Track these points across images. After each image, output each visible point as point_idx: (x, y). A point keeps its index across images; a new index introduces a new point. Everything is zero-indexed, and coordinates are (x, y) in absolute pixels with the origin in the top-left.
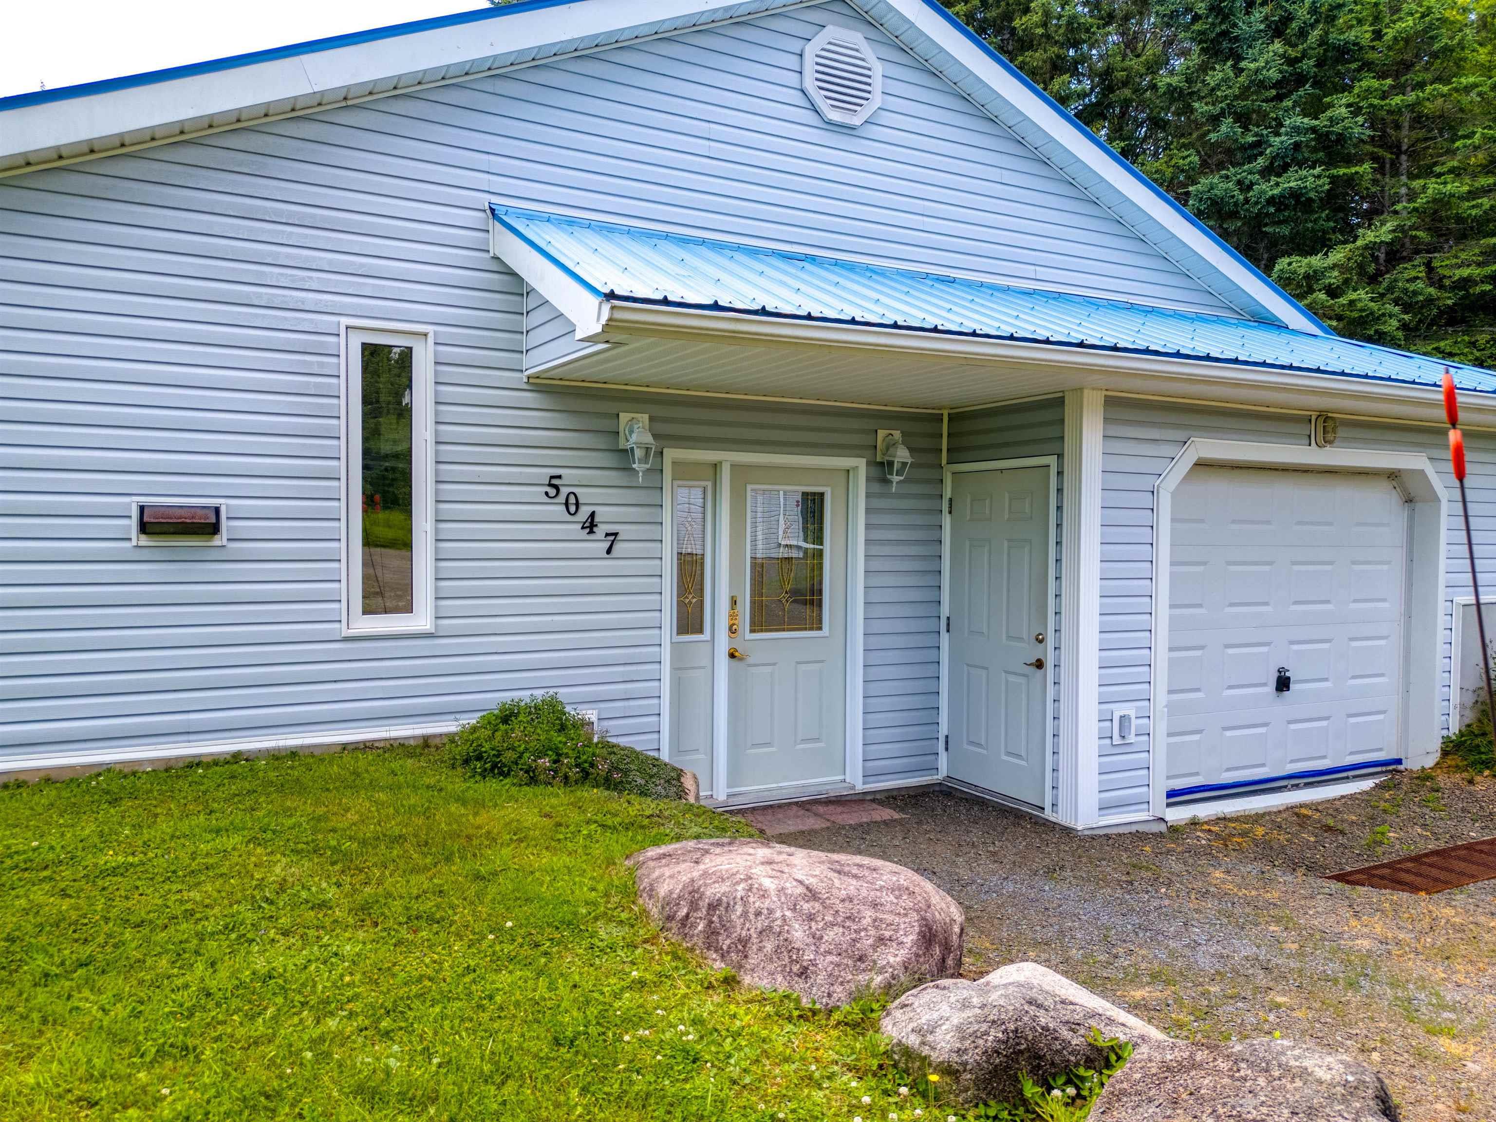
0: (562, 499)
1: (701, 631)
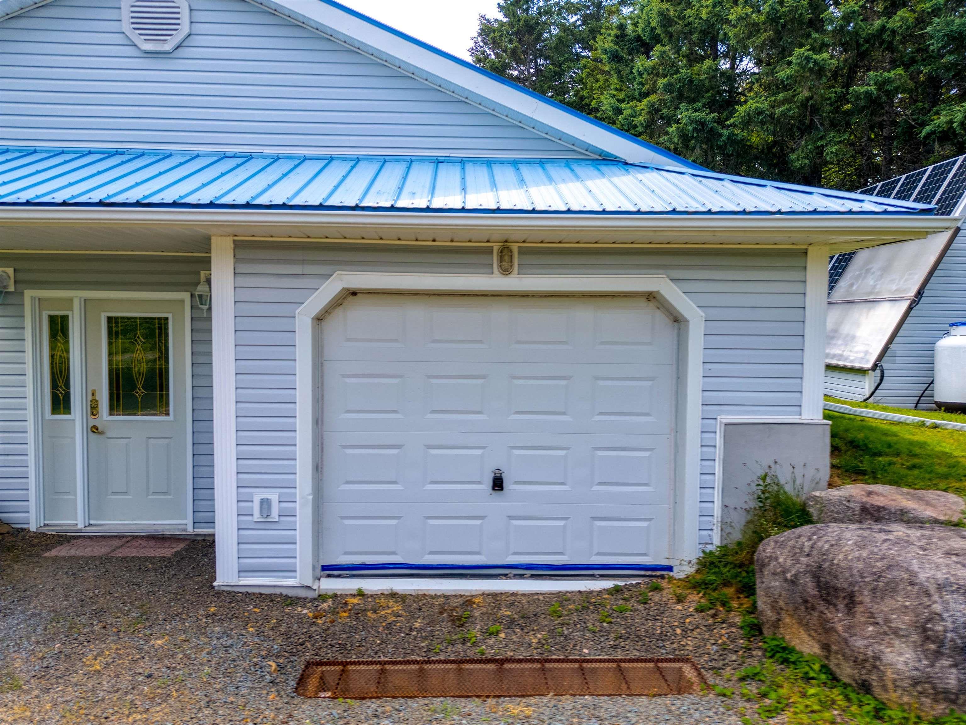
1: (68, 412)
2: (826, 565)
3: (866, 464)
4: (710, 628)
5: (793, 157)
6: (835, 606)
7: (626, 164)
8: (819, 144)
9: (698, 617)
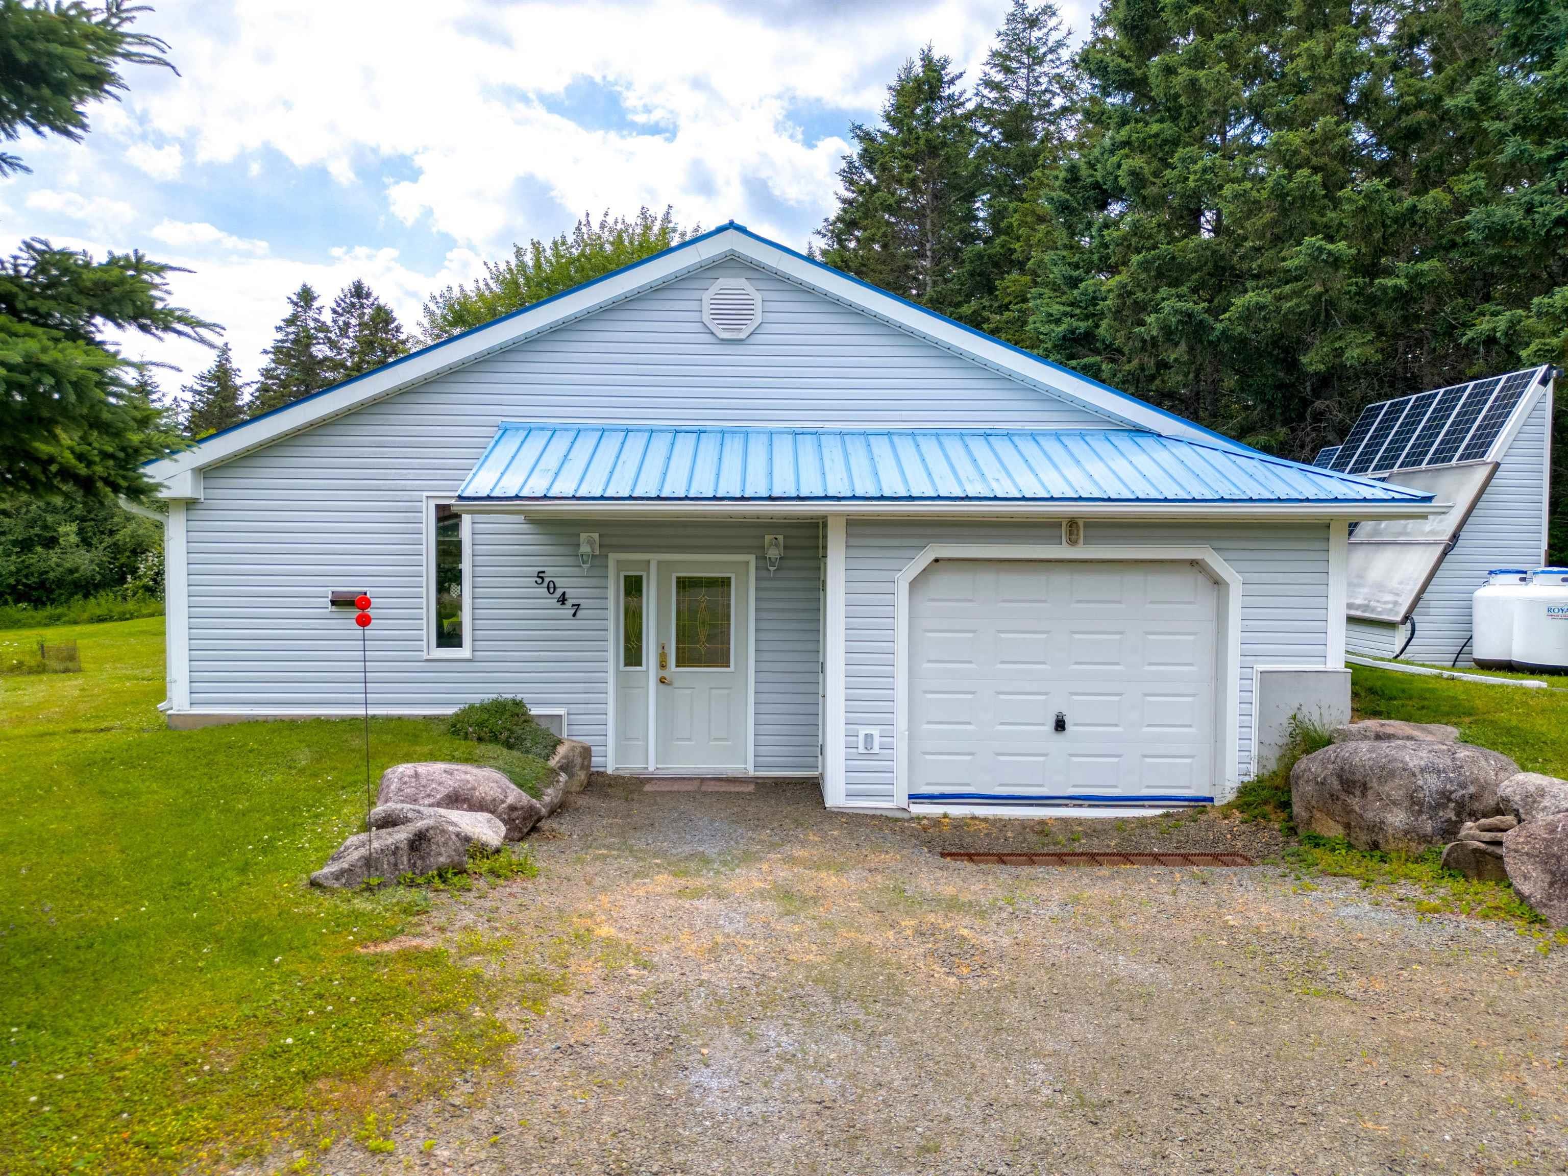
0: (545, 584)
1: (640, 664)
2: (1347, 767)
3: (1383, 706)
4: (1253, 833)
5: (1304, 360)
6: (1353, 794)
7: (1160, 436)
8: (1337, 345)
9: (1243, 827)
